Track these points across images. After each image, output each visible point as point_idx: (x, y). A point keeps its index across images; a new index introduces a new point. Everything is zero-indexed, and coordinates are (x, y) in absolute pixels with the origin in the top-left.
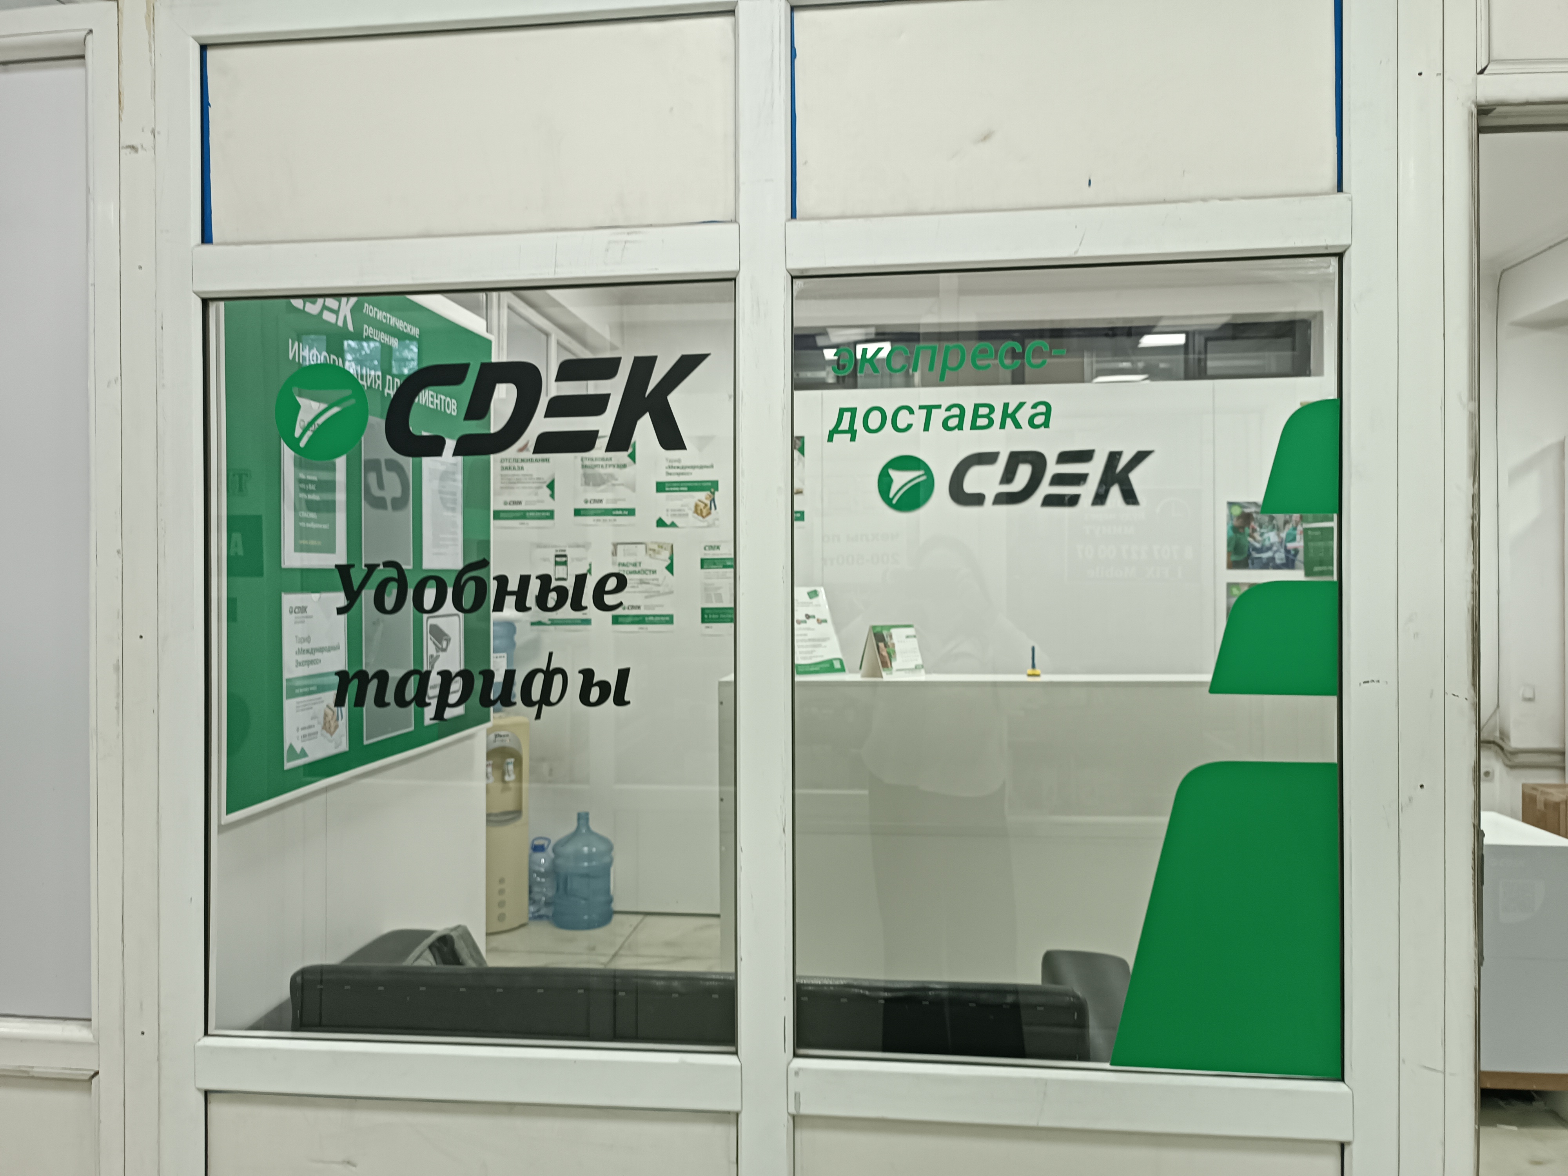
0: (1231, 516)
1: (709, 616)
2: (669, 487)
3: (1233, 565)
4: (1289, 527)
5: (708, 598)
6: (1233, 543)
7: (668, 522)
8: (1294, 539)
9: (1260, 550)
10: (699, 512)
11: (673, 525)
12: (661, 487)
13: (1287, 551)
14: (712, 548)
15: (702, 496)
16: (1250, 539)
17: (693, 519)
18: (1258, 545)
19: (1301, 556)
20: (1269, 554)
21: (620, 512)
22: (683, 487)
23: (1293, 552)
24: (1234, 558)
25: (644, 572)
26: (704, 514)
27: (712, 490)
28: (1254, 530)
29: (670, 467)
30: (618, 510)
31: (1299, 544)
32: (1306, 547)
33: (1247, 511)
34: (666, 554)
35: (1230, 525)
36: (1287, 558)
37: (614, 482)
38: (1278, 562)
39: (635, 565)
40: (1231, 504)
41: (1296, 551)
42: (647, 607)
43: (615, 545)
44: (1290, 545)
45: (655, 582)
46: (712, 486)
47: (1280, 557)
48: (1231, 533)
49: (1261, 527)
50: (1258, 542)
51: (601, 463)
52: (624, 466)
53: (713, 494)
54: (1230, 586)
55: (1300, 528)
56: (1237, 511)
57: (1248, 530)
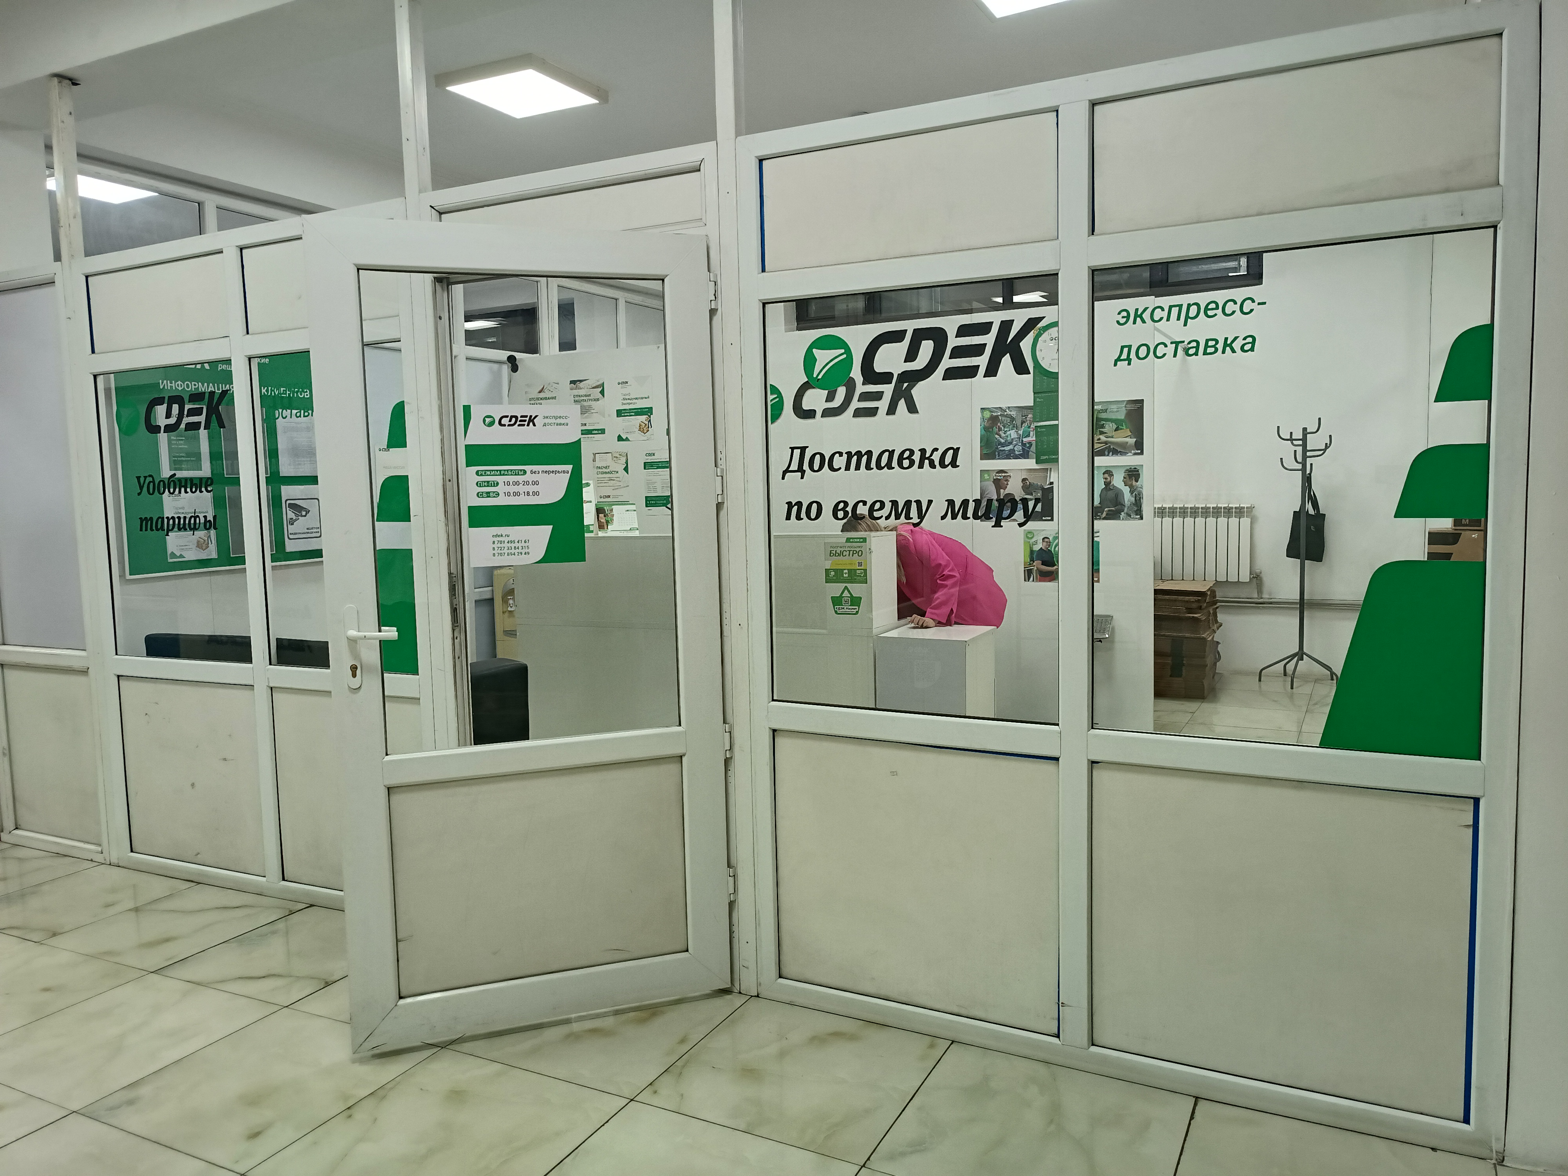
0: (983, 419)
1: (651, 502)
2: (624, 413)
3: (984, 457)
4: (1025, 425)
5: (649, 491)
6: (985, 440)
7: (624, 438)
8: (1028, 436)
9: (1003, 445)
10: (642, 430)
11: (627, 439)
12: (620, 413)
13: (1023, 444)
14: (650, 455)
15: (643, 418)
16: (997, 436)
17: (639, 435)
18: (1003, 441)
19: (1033, 448)
20: (1011, 447)
21: (597, 432)
22: (632, 412)
23: (1028, 445)
24: (985, 451)
25: (611, 473)
26: (645, 432)
27: (649, 414)
29: (624, 399)
30: (596, 430)
33: (995, 414)
34: (624, 460)
35: (983, 425)
36: (1023, 449)
37: (592, 411)
38: (1017, 453)
39: (606, 468)
41: (1030, 443)
42: (614, 497)
43: (595, 454)
44: (1025, 440)
45: (618, 479)
46: (648, 411)
47: (1018, 449)
48: (983, 432)
49: (1004, 427)
50: (1003, 438)
51: (585, 398)
52: (598, 400)
53: (650, 417)
54: (982, 472)
55: (1032, 426)
56: (987, 415)
57: (995, 430)
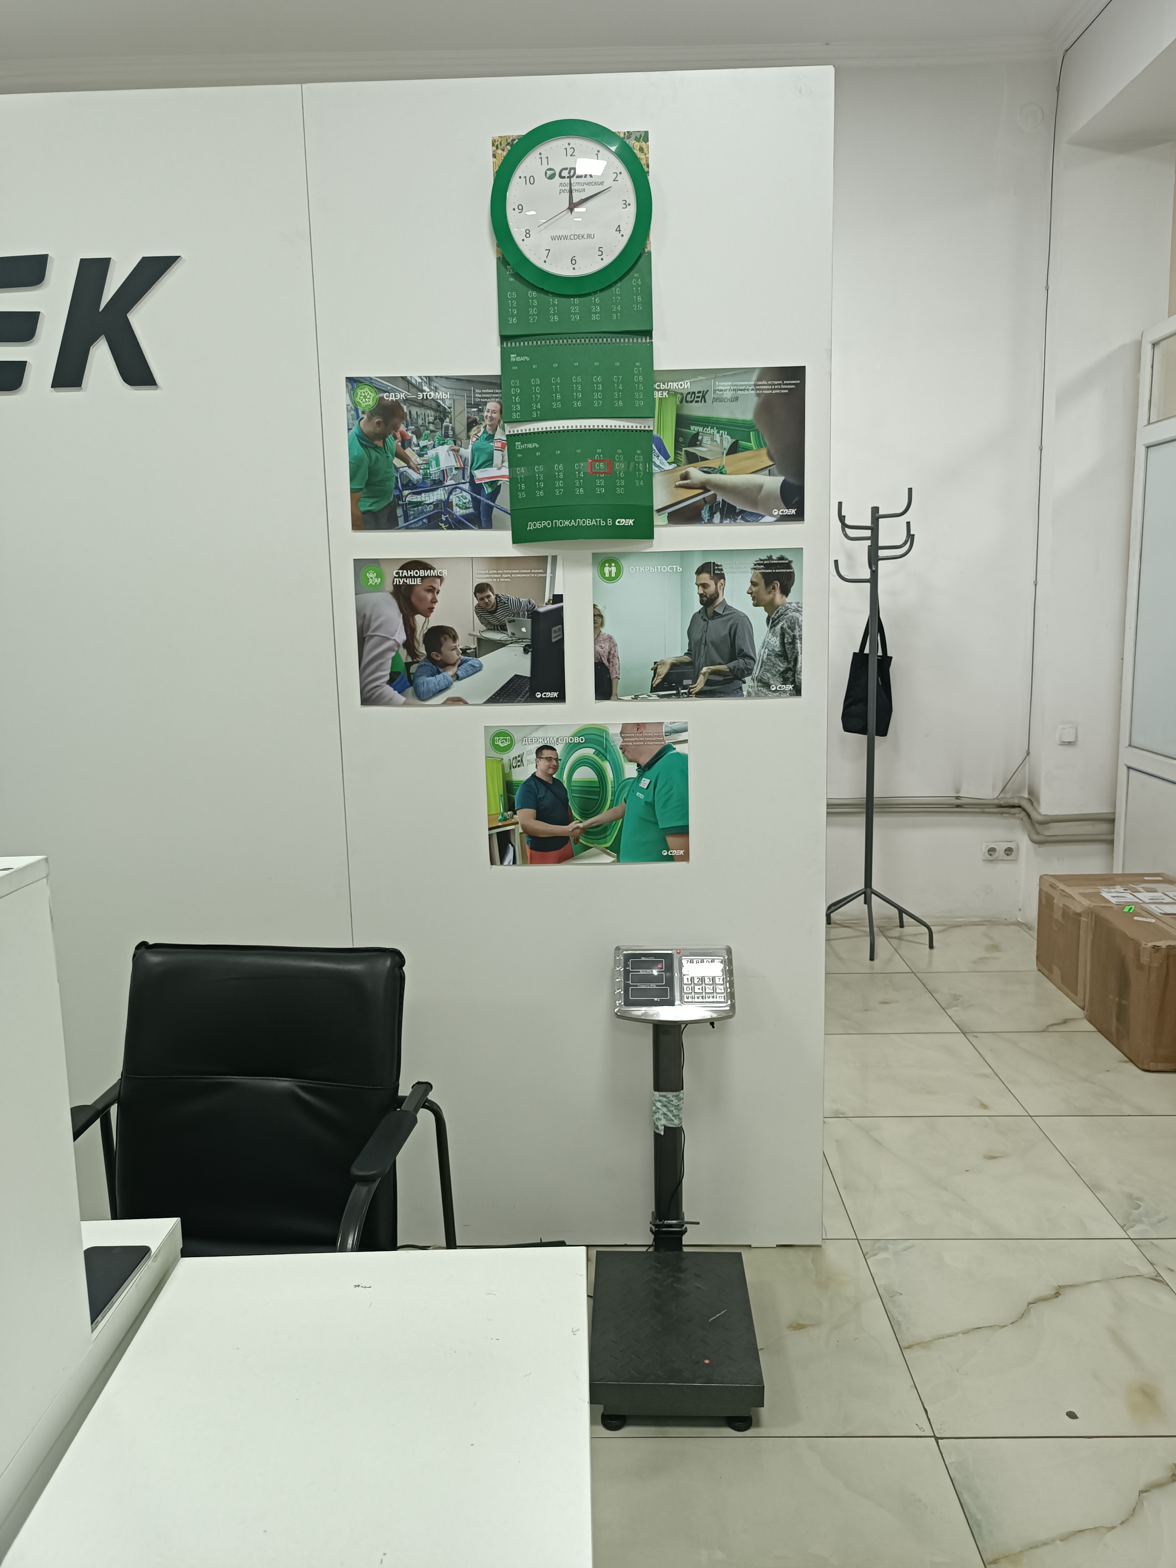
0: (355, 410)
3: (362, 521)
4: (478, 431)
6: (364, 472)
8: (488, 462)
9: (417, 488)
13: (476, 488)
16: (397, 462)
18: (415, 476)
19: (504, 499)
20: (439, 495)
23: (488, 490)
24: (366, 505)
28: (406, 443)
31: (499, 470)
32: (513, 480)
33: (388, 397)
35: (355, 430)
36: (476, 502)
38: (458, 512)
40: (353, 382)
41: (495, 486)
44: (481, 475)
47: (461, 501)
48: (359, 450)
49: (419, 437)
50: (416, 469)
54: (360, 565)
55: (499, 435)
56: (367, 398)
57: (393, 443)
